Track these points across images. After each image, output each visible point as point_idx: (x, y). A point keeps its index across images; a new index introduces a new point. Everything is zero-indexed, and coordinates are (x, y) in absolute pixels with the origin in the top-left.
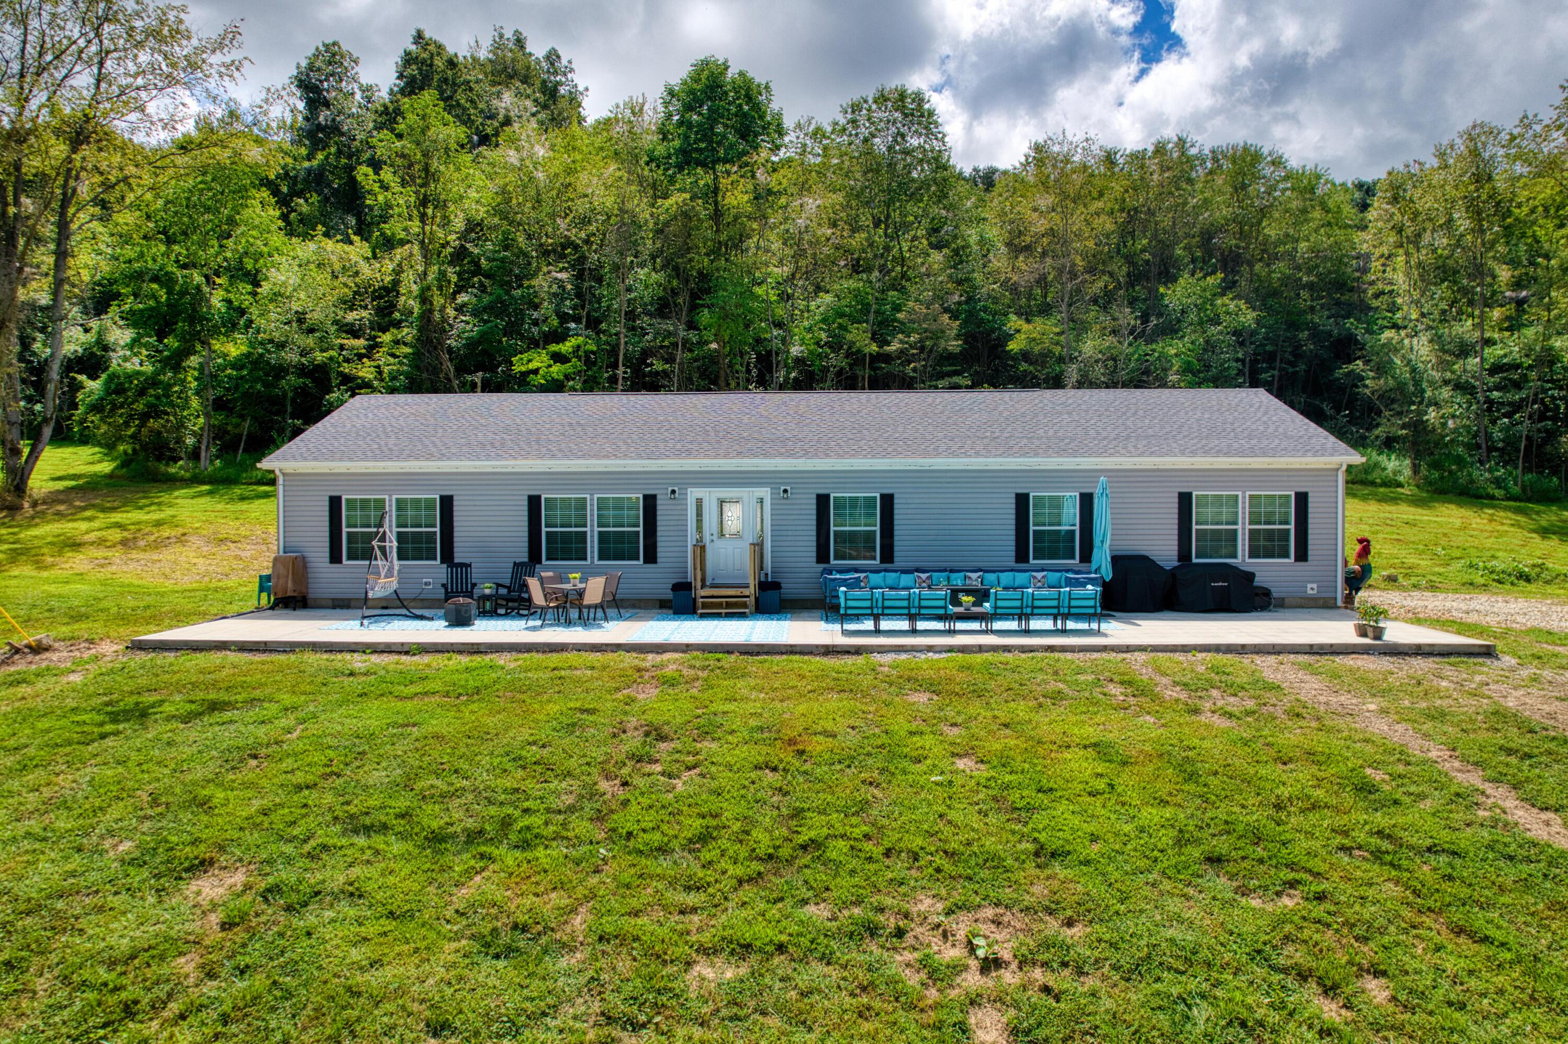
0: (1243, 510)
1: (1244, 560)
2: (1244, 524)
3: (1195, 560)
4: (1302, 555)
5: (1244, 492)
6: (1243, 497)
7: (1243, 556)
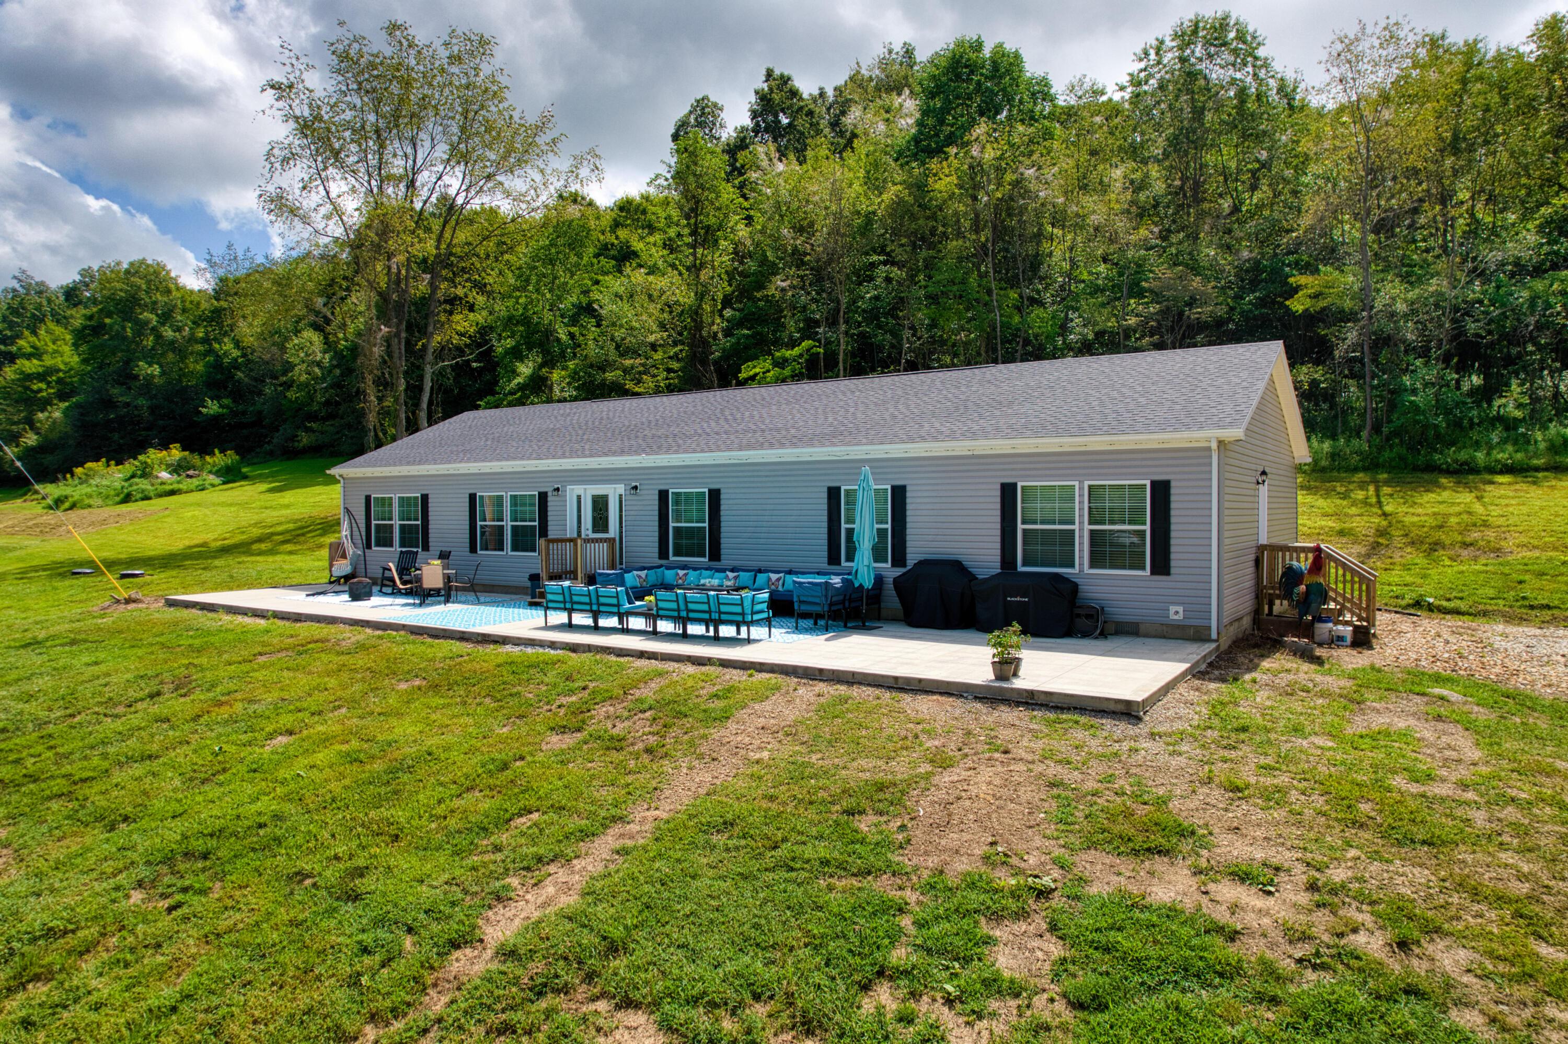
0: (1081, 507)
1: (1081, 570)
2: (1081, 523)
3: (1021, 569)
4: (1162, 566)
5: (1081, 482)
6: (1080, 489)
7: (1081, 564)
